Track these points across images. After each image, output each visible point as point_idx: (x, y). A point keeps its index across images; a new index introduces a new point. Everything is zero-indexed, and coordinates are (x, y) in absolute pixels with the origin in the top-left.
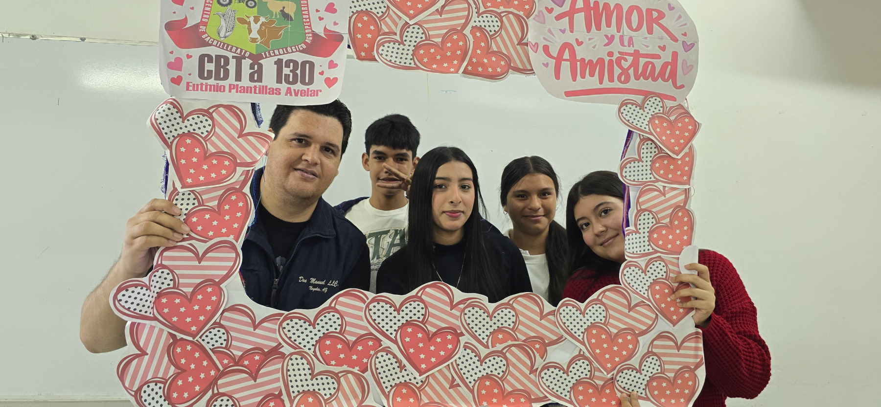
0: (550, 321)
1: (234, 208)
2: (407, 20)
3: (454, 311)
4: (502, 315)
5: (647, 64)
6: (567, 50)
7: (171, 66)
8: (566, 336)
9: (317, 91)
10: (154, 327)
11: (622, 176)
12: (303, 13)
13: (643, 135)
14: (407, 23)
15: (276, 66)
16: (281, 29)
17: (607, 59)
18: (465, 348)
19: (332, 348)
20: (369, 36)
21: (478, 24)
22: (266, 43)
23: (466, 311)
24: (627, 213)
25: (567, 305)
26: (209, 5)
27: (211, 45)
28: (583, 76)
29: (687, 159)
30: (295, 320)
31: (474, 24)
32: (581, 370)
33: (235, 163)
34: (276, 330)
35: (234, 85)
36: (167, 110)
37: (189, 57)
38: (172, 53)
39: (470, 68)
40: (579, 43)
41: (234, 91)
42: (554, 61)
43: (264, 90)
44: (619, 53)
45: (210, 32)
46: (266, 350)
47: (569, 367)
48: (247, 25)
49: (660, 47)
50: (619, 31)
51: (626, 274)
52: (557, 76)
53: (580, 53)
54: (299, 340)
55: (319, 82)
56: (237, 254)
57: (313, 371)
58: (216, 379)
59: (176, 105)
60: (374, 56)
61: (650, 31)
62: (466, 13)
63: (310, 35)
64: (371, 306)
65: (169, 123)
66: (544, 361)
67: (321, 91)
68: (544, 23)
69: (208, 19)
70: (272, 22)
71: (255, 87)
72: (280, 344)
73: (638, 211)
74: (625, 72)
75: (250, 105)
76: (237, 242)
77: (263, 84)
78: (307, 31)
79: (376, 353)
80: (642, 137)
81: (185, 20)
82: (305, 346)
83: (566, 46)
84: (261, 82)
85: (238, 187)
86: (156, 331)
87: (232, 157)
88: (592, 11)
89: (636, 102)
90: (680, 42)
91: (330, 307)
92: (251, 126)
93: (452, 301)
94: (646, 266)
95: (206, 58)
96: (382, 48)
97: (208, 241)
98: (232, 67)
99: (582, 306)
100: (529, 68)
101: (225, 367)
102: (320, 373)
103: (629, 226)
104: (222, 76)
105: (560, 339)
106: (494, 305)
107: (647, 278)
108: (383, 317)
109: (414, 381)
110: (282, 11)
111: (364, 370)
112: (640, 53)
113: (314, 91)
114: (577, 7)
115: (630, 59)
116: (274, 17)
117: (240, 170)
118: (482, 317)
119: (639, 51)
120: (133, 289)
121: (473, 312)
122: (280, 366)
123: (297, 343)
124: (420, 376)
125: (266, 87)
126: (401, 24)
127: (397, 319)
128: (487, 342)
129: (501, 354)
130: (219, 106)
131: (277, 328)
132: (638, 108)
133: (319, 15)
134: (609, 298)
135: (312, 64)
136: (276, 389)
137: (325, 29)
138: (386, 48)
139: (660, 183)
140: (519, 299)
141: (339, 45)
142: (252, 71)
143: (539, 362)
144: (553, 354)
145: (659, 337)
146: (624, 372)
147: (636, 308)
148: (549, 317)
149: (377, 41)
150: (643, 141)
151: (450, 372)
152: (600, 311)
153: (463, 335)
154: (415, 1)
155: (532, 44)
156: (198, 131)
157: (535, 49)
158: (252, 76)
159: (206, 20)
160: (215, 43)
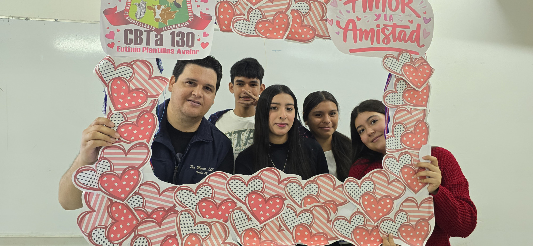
0: (339, 191)
1: (147, 123)
2: (252, 6)
3: (280, 185)
4: (310, 187)
5: (401, 32)
6: (351, 23)
7: (107, 36)
8: (349, 200)
9: (196, 51)
10: (99, 195)
11: (384, 102)
12: (188, 2)
13: (398, 76)
14: (251, 8)
15: (171, 35)
16: (174, 13)
17: (376, 29)
18: (288, 207)
19: (206, 207)
20: (228, 16)
21: (296, 8)
22: (165, 22)
23: (288, 185)
24: (388, 125)
25: (350, 181)
27: (132, 23)
28: (361, 40)
29: (425, 91)
30: (184, 191)
31: (293, 8)
32: (358, 220)
33: (147, 96)
35: (146, 48)
36: (105, 63)
37: (118, 31)
38: (108, 28)
39: (290, 35)
40: (359, 19)
41: (145, 51)
42: (343, 30)
43: (164, 51)
44: (384, 25)
45: (131, 15)
46: (167, 209)
47: (351, 218)
48: (153, 11)
49: (409, 21)
50: (383, 11)
51: (386, 162)
52: (345, 40)
53: (359, 25)
54: (186, 203)
55: (197, 45)
56: (149, 151)
57: (195, 221)
58: (137, 226)
59: (110, 60)
60: (231, 29)
61: (403, 11)
62: (288, 1)
63: (192, 16)
64: (230, 182)
65: (107, 72)
66: (336, 215)
67: (198, 51)
68: (337, 7)
69: (130, 7)
70: (169, 9)
71: (158, 49)
72: (175, 205)
73: (394, 124)
74: (387, 37)
75: (156, 59)
76: (148, 143)
77: (163, 47)
78: (190, 14)
79: (233, 211)
80: (397, 78)
81: (116, 8)
82: (190, 206)
83: (350, 21)
84: (162, 45)
85: (148, 110)
86: (100, 197)
87: (145, 91)
89: (394, 55)
90: (422, 18)
91: (205, 183)
92: (156, 73)
93: (279, 179)
94: (399, 157)
95: (129, 31)
96: (236, 24)
97: (131, 143)
98: (144, 37)
99: (359, 181)
100: (327, 35)
101: (142, 219)
102: (199, 223)
103: (389, 133)
104: (138, 43)
105: (345, 202)
106: (305, 181)
107: (399, 164)
108: (237, 188)
109: (256, 228)
110: (175, 2)
111: (226, 221)
113: (194, 51)
115: (390, 29)
116: (170, 6)
117: (150, 100)
118: (298, 189)
119: (396, 24)
120: (86, 172)
121: (292, 185)
122: (175, 218)
123: (185, 204)
124: (260, 224)
125: (165, 49)
126: (247, 8)
127: (246, 190)
128: (301, 204)
129: (309, 211)
130: (136, 61)
131: (173, 195)
132: (395, 59)
133: (197, 3)
134: (375, 177)
135: (193, 35)
136: (172, 232)
137: (201, 13)
138: (238, 24)
139: (408, 106)
140: (321, 178)
141: (209, 22)
142: (157, 39)
143: (333, 215)
144: (341, 211)
145: (406, 200)
146: (385, 222)
147: (393, 183)
148: (339, 188)
149: (233, 19)
150: (398, 80)
151: (278, 222)
152: (370, 185)
153: (286, 199)
155: (329, 20)
156: (124, 76)
157: (331, 23)
158: (156, 42)
159: (128, 8)
160: (134, 22)
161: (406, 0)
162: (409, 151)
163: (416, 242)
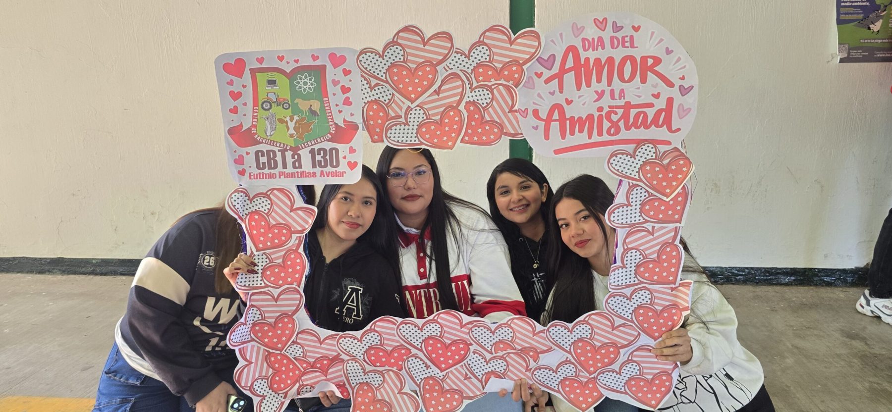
0: (541, 337)
1: (294, 264)
2: (409, 103)
3: (463, 329)
5: (637, 115)
6: (556, 111)
7: (236, 161)
8: (554, 347)
9: (343, 172)
10: (254, 346)
12: (326, 108)
13: (632, 183)
14: (409, 106)
15: (310, 154)
16: (311, 124)
17: (596, 114)
18: (474, 353)
19: (376, 355)
20: (380, 121)
21: (472, 99)
22: (301, 137)
23: (473, 330)
25: (556, 326)
27: (262, 143)
28: (572, 133)
29: (680, 199)
30: (347, 338)
31: (468, 100)
32: (568, 371)
33: (291, 232)
34: (335, 344)
35: (282, 172)
37: (248, 153)
38: (236, 151)
39: (466, 138)
40: (569, 102)
41: (282, 177)
42: (544, 123)
43: (304, 175)
44: (609, 107)
45: (259, 134)
46: (331, 358)
47: (557, 368)
48: (285, 124)
49: (653, 95)
50: (609, 84)
51: (610, 302)
52: (547, 137)
53: (569, 112)
54: (352, 351)
55: (343, 167)
56: (301, 296)
57: (365, 370)
58: (300, 376)
59: (245, 193)
61: (644, 80)
62: (460, 90)
63: (333, 126)
64: (401, 327)
66: (537, 364)
67: (345, 173)
68: (534, 88)
69: (257, 122)
70: (303, 119)
71: (298, 172)
72: (339, 353)
73: (625, 250)
74: (615, 125)
76: (299, 287)
77: (303, 169)
78: (330, 124)
79: (408, 358)
80: (631, 185)
81: (241, 126)
82: (357, 355)
83: (557, 107)
84: (302, 168)
86: (256, 348)
87: (288, 227)
88: (583, 69)
89: (626, 151)
90: (677, 87)
91: (370, 329)
92: (299, 202)
93: (461, 323)
94: (632, 294)
95: (260, 153)
96: (390, 131)
97: (280, 288)
98: (279, 158)
100: (520, 132)
101: (305, 369)
102: (369, 372)
104: (273, 166)
105: (550, 350)
107: (631, 304)
108: (410, 334)
109: (437, 375)
110: (310, 109)
111: (400, 370)
112: (632, 104)
113: (341, 172)
114: (567, 67)
115: (620, 112)
116: (304, 115)
117: (294, 236)
118: (487, 334)
119: (630, 102)
121: (479, 330)
122: (341, 367)
123: (351, 353)
124: (441, 372)
125: (305, 171)
126: (405, 107)
127: (421, 335)
129: (502, 358)
130: (274, 189)
131: (336, 343)
132: (629, 156)
133: (338, 108)
134: (593, 320)
135: (337, 150)
136: (340, 382)
137: (345, 121)
138: (393, 131)
139: (649, 223)
140: (515, 321)
141: (356, 133)
142: (294, 160)
143: (533, 364)
144: (544, 359)
145: (639, 349)
146: (606, 373)
147: (619, 328)
148: (541, 334)
149: (386, 125)
150: (632, 187)
151: (464, 369)
152: (586, 329)
153: (472, 345)
154: (416, 86)
155: (522, 110)
156: (262, 209)
157: (524, 115)
158: (294, 163)
159: (256, 124)
160: (264, 141)
161: (650, 62)
162: (648, 286)
163: (651, 399)
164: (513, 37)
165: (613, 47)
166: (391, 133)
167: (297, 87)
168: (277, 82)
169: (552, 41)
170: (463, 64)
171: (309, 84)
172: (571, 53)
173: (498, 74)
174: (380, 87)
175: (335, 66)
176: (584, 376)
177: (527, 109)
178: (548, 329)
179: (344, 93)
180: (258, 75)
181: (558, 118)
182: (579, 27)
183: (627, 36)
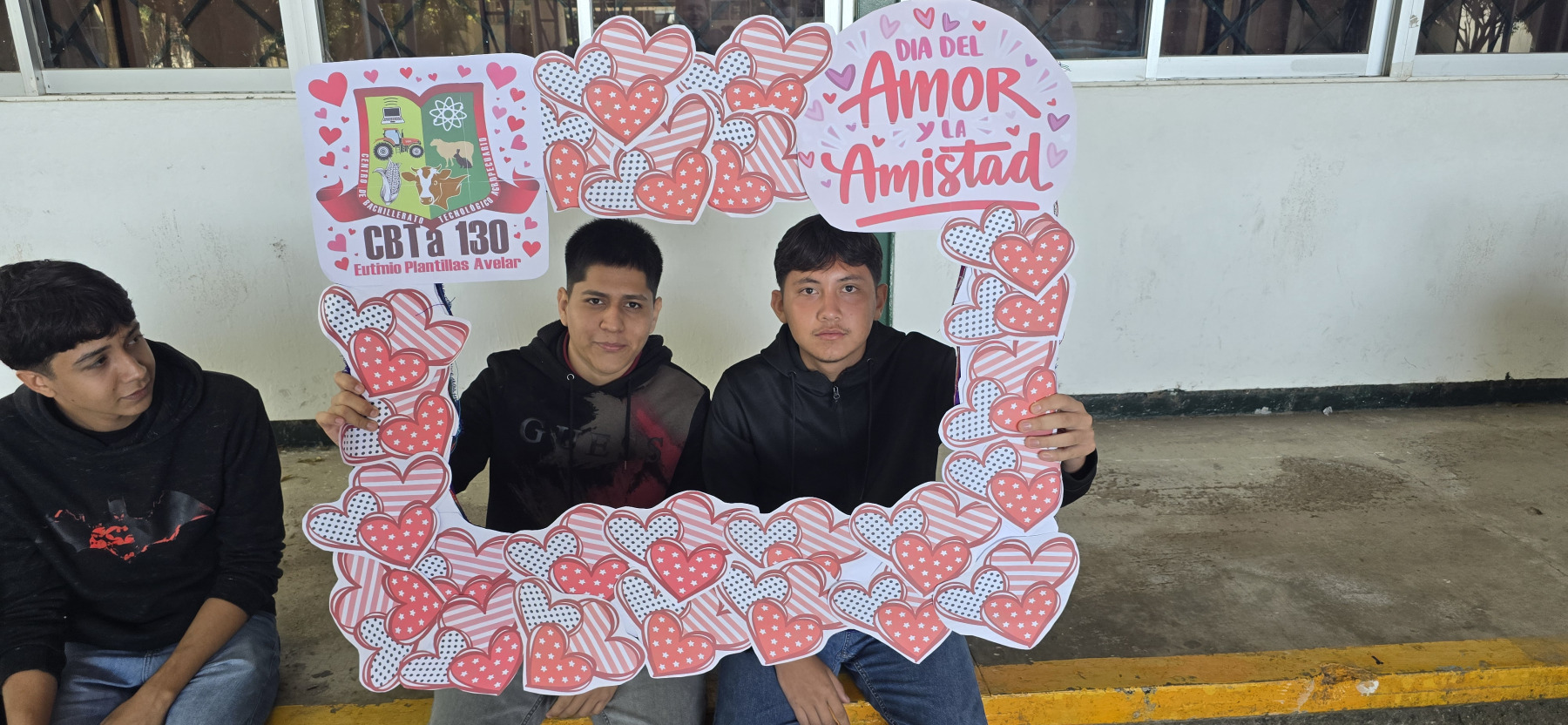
0: (843, 533)
1: (434, 417)
2: (621, 145)
3: (715, 525)
4: (779, 526)
5: (987, 160)
6: (859, 154)
7: (333, 246)
8: (866, 550)
9: (515, 260)
10: (364, 557)
11: (947, 333)
12: (484, 154)
13: (980, 271)
14: (621, 150)
15: (458, 232)
16: (458, 180)
17: (922, 161)
18: (734, 568)
19: (569, 573)
20: (572, 175)
21: (723, 137)
22: (442, 203)
23: (731, 525)
25: (866, 512)
26: (365, 160)
27: (376, 213)
28: (885, 192)
29: (1055, 297)
30: (522, 543)
31: (717, 138)
32: (890, 590)
33: (426, 362)
34: (501, 555)
35: (410, 263)
37: (352, 232)
38: (331, 229)
39: (715, 201)
40: (878, 142)
41: (411, 270)
42: (840, 175)
43: (448, 266)
44: (942, 149)
45: (372, 196)
46: (493, 579)
47: (871, 586)
48: (415, 182)
49: (1009, 130)
50: (941, 113)
52: (845, 199)
53: (880, 157)
54: (529, 566)
55: (515, 249)
57: (550, 601)
58: (441, 612)
59: (346, 297)
61: (993, 106)
62: (704, 122)
63: (496, 184)
64: (611, 523)
65: (341, 319)
66: (838, 580)
67: (520, 261)
68: (822, 120)
69: (367, 179)
70: (445, 173)
71: (437, 262)
72: (508, 571)
73: (973, 381)
74: (951, 178)
75: (434, 285)
77: (446, 257)
78: (491, 180)
79: (623, 578)
80: (979, 274)
81: (340, 185)
82: (537, 572)
83: (859, 149)
84: (443, 255)
85: (434, 390)
86: (366, 562)
87: (421, 353)
88: (898, 88)
89: (970, 220)
90: (1044, 117)
91: (561, 526)
92: (439, 314)
93: (712, 514)
94: (985, 455)
95: (373, 232)
96: (589, 190)
97: (409, 457)
98: (405, 238)
99: (889, 511)
100: (802, 191)
101: (449, 598)
102: (558, 603)
104: (395, 253)
105: (857, 555)
107: (985, 470)
108: (627, 535)
109: (673, 608)
110: (457, 156)
111: (611, 598)
112: (977, 144)
113: (511, 260)
114: (872, 87)
115: (959, 156)
116: (447, 165)
117: (433, 369)
118: (753, 531)
119: (973, 142)
120: (325, 515)
121: (740, 525)
122: (510, 595)
123: (527, 568)
124: (679, 602)
125: (450, 261)
126: (614, 152)
127: (645, 536)
128: (762, 560)
129: (780, 573)
130: (396, 292)
131: (502, 553)
132: (974, 229)
133: (504, 154)
134: (926, 499)
135: (503, 224)
136: (509, 621)
137: (515, 175)
138: (595, 190)
139: (1009, 337)
140: (800, 506)
141: (535, 195)
142: (431, 241)
143: (830, 581)
144: (850, 572)
145: (1001, 547)
146: (950, 591)
147: (967, 511)
148: (841, 528)
149: (583, 181)
150: (980, 279)
151: (716, 596)
152: (915, 516)
153: (730, 553)
154: (631, 116)
155: (804, 155)
156: (377, 326)
157: (809, 162)
158: (430, 248)
159: (365, 181)
160: (380, 210)
161: (1002, 77)
162: (1011, 440)
163: (1024, 631)
164: (787, 37)
165: (944, 53)
166: (591, 194)
167: (435, 121)
168: (402, 112)
169: (850, 44)
170: (709, 79)
171: (454, 114)
172: (879, 62)
173: (765, 96)
174: (573, 119)
175: (498, 84)
176: (916, 597)
177: (812, 154)
178: (854, 519)
179: (512, 130)
180: (369, 101)
181: (862, 168)
182: (891, 22)
183: (966, 37)
